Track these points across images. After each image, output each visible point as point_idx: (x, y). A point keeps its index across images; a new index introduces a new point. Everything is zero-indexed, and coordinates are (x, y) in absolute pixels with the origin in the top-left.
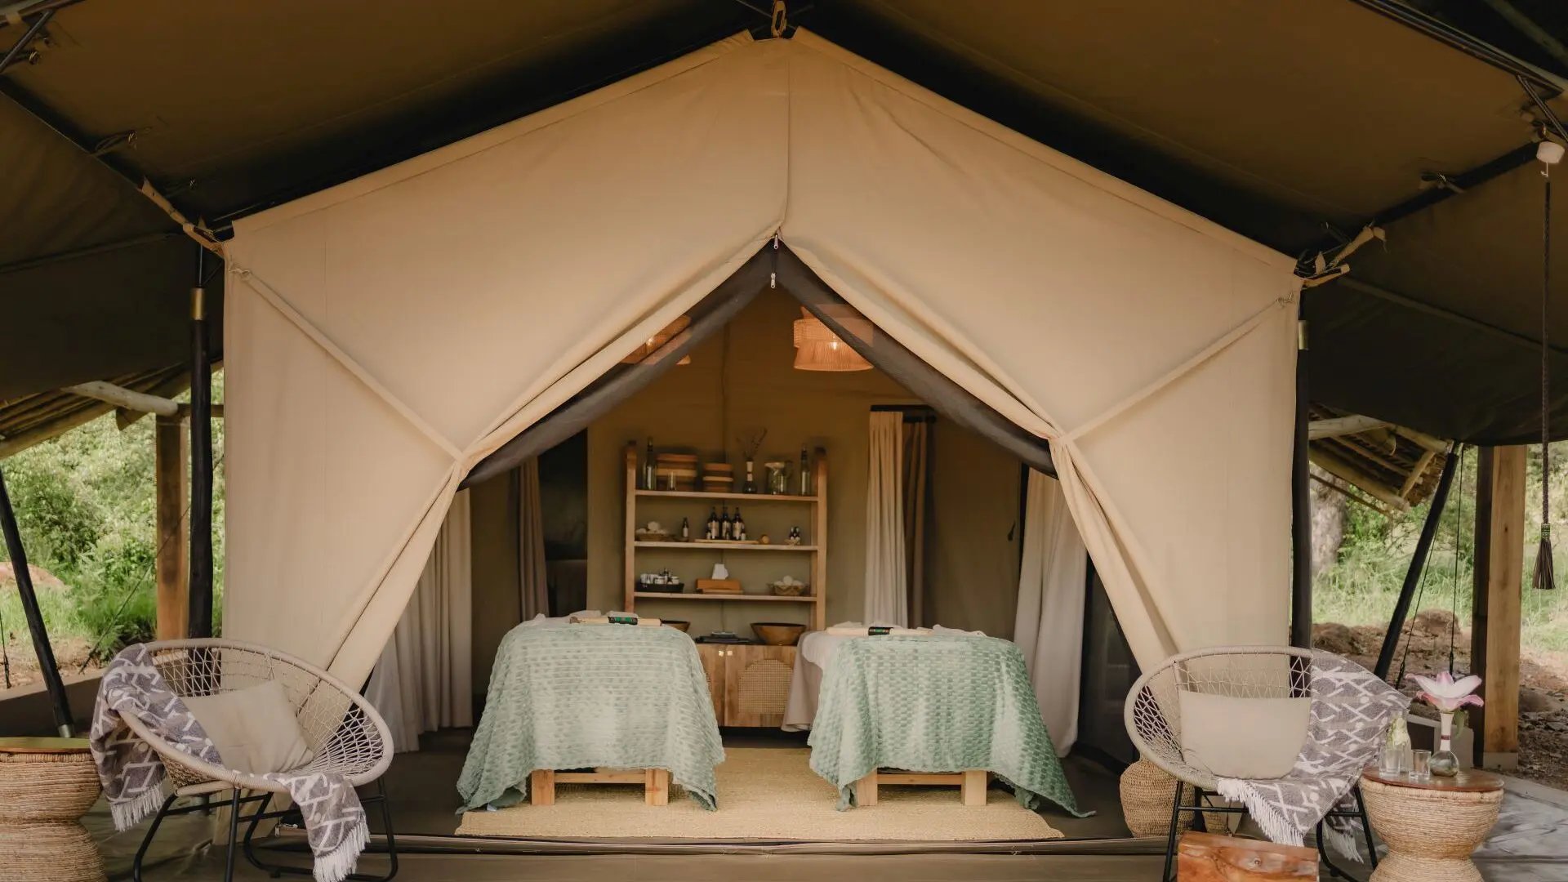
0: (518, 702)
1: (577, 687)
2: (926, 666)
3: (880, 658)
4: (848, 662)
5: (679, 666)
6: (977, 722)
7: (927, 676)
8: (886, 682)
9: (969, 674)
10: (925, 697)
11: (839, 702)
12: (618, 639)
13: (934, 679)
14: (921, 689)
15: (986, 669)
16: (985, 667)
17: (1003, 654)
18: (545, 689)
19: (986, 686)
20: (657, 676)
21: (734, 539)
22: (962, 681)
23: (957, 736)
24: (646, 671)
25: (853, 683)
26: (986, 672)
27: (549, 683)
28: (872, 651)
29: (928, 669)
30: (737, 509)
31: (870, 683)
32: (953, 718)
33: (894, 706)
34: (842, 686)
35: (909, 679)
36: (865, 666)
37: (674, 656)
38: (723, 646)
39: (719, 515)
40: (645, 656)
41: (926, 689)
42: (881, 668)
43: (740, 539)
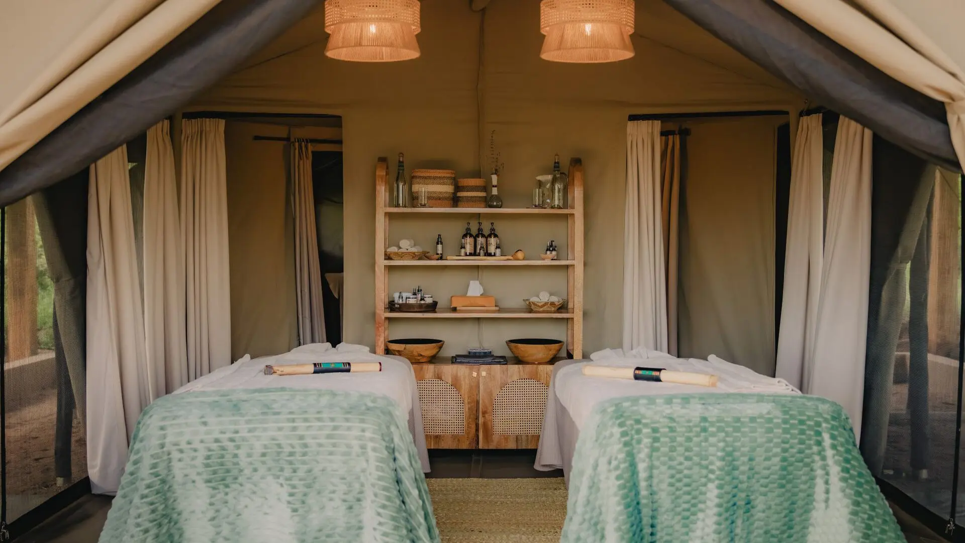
0: (152, 504)
1: (236, 478)
2: (719, 441)
3: (655, 430)
4: (612, 435)
5: (374, 450)
6: (787, 511)
7: (720, 454)
8: (664, 464)
9: (778, 450)
10: (717, 482)
11: (598, 489)
12: (291, 413)
13: (730, 458)
14: (712, 472)
15: (802, 442)
16: (800, 439)
17: (826, 420)
18: (194, 482)
19: (801, 464)
20: (345, 463)
21: (490, 255)
22: (767, 459)
23: (757, 528)
24: (329, 457)
25: (617, 468)
26: (803, 446)
27: (199, 474)
28: (644, 421)
29: (721, 444)
30: (492, 224)
31: (642, 466)
32: (753, 507)
33: (673, 494)
34: (603, 467)
35: (696, 459)
36: (634, 442)
37: (368, 434)
38: (476, 367)
39: (474, 231)
40: (329, 437)
41: (718, 473)
42: (656, 445)
43: (495, 255)
